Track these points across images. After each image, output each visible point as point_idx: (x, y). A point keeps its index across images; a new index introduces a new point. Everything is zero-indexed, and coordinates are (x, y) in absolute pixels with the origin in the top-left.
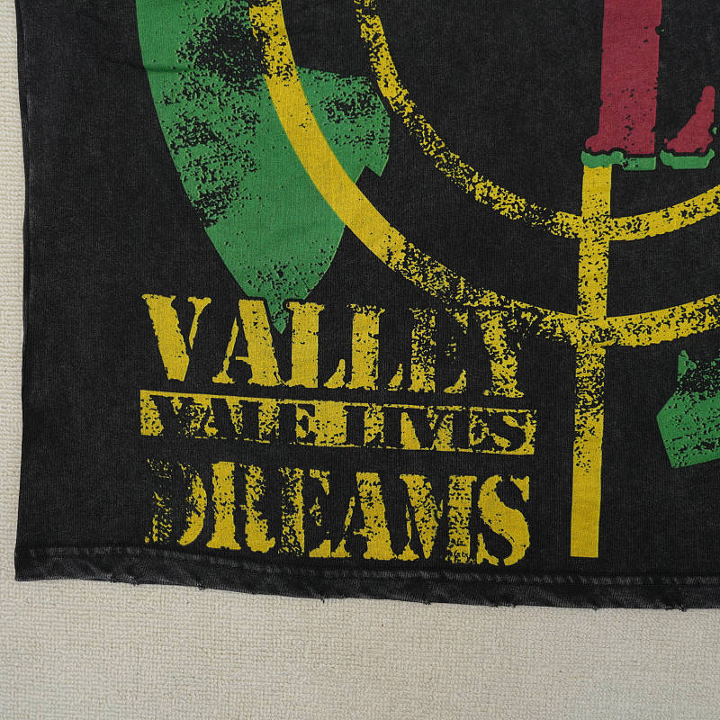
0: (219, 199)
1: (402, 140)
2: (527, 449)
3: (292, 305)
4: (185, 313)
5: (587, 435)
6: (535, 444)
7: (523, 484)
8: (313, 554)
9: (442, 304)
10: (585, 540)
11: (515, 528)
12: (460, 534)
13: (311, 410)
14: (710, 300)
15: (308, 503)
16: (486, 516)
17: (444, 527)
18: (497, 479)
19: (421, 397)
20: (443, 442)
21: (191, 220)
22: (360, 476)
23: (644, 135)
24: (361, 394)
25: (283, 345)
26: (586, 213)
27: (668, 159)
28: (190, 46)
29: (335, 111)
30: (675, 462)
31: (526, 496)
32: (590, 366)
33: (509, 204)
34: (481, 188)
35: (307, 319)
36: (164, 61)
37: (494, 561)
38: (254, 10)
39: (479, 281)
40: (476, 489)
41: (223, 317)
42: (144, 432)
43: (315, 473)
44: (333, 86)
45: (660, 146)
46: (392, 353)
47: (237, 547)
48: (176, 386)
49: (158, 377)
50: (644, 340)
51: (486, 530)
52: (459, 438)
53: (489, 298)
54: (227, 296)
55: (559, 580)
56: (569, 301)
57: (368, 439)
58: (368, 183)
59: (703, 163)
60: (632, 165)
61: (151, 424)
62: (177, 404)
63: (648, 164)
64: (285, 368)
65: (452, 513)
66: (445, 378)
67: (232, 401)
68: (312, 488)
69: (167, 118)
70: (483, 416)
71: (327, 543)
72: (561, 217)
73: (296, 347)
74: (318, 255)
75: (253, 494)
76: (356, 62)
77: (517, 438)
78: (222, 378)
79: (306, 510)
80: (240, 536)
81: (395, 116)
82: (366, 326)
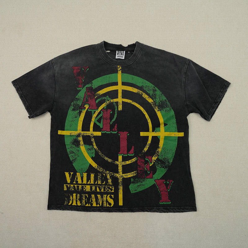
0: (74, 160)
1: (96, 153)
2: (113, 191)
3: (83, 173)
4: (70, 174)
5: (120, 189)
6: (114, 190)
7: (113, 196)
8: (86, 206)
9: (102, 173)
10: (121, 203)
11: (112, 202)
12: (105, 203)
13: (86, 187)
14: (135, 172)
15: (85, 199)
16: (108, 200)
17: (103, 202)
18: (109, 195)
19: (99, 185)
20: (102, 190)
21: (71, 163)
22: (92, 195)
23: (126, 152)
24: (92, 184)
25: (82, 178)
26: (119, 161)
27: (129, 155)
28: (71, 142)
29: (88, 150)
30: (132, 193)
31: (113, 197)
32: (120, 180)
33: (110, 160)
34: (106, 158)
35: (85, 175)
36: (68, 144)
37: (109, 206)
38: (79, 138)
39: (106, 170)
40: (107, 196)
41: (75, 175)
42: (64, 190)
43: (86, 195)
44: (88, 147)
45: (128, 153)
46: (96, 179)
47: (76, 205)
48: (69, 184)
49: (66, 183)
50: (127, 177)
51: (108, 202)
52: (104, 190)
53: (108, 172)
54: (75, 172)
55: (118, 208)
56: (118, 172)
57: (93, 190)
58: (92, 158)
59: (133, 155)
60: (124, 156)
61: (65, 189)
62: (69, 186)
63: (126, 155)
64: (82, 181)
65: (104, 200)
66: (102, 182)
67: (76, 186)
68: (86, 197)
69: (68, 150)
70: (107, 187)
71: (88, 204)
72: (116, 162)
73: (84, 178)
74: (86, 167)
75: (78, 198)
76: (91, 144)
77: (112, 190)
78: (74, 183)
79: (85, 200)
80: (77, 203)
81: (96, 150)
82: (92, 176)
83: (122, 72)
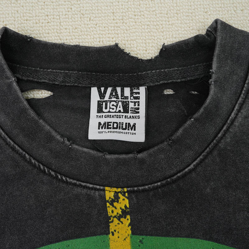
83: (136, 229)
